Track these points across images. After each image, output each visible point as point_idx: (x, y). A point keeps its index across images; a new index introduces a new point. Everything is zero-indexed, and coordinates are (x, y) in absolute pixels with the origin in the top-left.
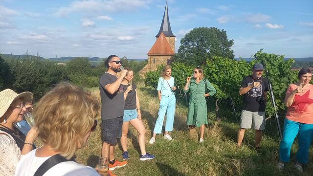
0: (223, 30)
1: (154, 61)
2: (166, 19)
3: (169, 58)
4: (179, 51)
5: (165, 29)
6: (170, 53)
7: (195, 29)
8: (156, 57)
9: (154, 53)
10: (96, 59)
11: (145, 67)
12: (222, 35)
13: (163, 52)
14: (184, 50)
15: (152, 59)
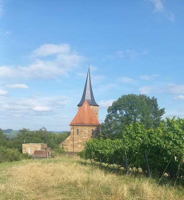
0: (154, 97)
1: (78, 132)
2: (88, 87)
3: (94, 128)
4: (106, 121)
5: (88, 97)
6: (95, 123)
7: (123, 96)
8: (79, 128)
9: (77, 123)
10: (9, 131)
11: (68, 139)
12: (153, 103)
13: (87, 122)
14: (111, 119)
15: (75, 130)
